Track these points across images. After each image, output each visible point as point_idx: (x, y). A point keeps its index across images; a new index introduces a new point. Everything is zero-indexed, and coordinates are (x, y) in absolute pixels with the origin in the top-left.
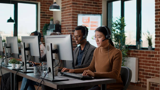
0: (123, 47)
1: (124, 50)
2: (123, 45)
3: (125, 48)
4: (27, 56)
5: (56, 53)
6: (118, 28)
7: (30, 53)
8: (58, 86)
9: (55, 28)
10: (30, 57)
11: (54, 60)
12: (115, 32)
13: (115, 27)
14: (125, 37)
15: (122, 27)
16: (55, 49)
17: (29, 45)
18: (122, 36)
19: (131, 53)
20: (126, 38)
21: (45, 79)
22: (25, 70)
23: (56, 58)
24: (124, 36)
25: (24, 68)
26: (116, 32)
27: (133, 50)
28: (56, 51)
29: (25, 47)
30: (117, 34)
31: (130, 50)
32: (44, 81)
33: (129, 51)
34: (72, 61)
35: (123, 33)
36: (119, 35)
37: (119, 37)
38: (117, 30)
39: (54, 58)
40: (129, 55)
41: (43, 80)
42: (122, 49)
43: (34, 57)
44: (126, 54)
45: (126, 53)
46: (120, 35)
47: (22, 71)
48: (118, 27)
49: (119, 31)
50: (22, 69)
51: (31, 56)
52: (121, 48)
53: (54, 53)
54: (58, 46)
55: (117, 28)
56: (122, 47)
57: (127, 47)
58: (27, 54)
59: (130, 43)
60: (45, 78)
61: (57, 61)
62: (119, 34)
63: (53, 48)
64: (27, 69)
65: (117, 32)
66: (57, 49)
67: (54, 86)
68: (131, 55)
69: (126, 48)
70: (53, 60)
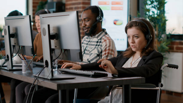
0: (163, 36)
1: (164, 42)
2: (162, 34)
3: (166, 38)
4: (14, 46)
5: (57, 39)
6: (154, 8)
7: (17, 42)
8: (59, 86)
9: (56, 8)
10: (17, 47)
11: (54, 50)
12: (149, 12)
13: (150, 5)
14: (166, 20)
15: (161, 6)
16: (54, 34)
17: (16, 29)
18: (161, 19)
19: (175, 46)
20: (167, 22)
21: (40, 78)
22: (11, 67)
23: (56, 47)
24: (164, 19)
25: (9, 64)
26: (151, 13)
27: (178, 41)
28: (56, 36)
29: (10, 33)
30: (153, 16)
31: (174, 41)
32: (38, 80)
33: (173, 43)
34: (78, 50)
35: (162, 15)
36: (156, 18)
37: (156, 21)
38: (154, 10)
39: (53, 47)
40: (171, 50)
41: (36, 79)
42: (161, 40)
43: (23, 47)
44: (167, 48)
45: (167, 46)
46: (158, 18)
47: (6, 68)
48: (155, 6)
49: (156, 11)
50: (6, 66)
51: (20, 46)
52: (159, 38)
53: (53, 39)
54: (58, 29)
55: (152, 7)
56: (161, 37)
57: (169, 36)
58: (13, 44)
59: (174, 30)
60: (39, 76)
61: (57, 52)
62: (156, 16)
63: (52, 32)
64: (13, 66)
65: (153, 12)
66: (57, 33)
67: (53, 86)
68: (175, 50)
69: (168, 38)
70: (52, 51)
